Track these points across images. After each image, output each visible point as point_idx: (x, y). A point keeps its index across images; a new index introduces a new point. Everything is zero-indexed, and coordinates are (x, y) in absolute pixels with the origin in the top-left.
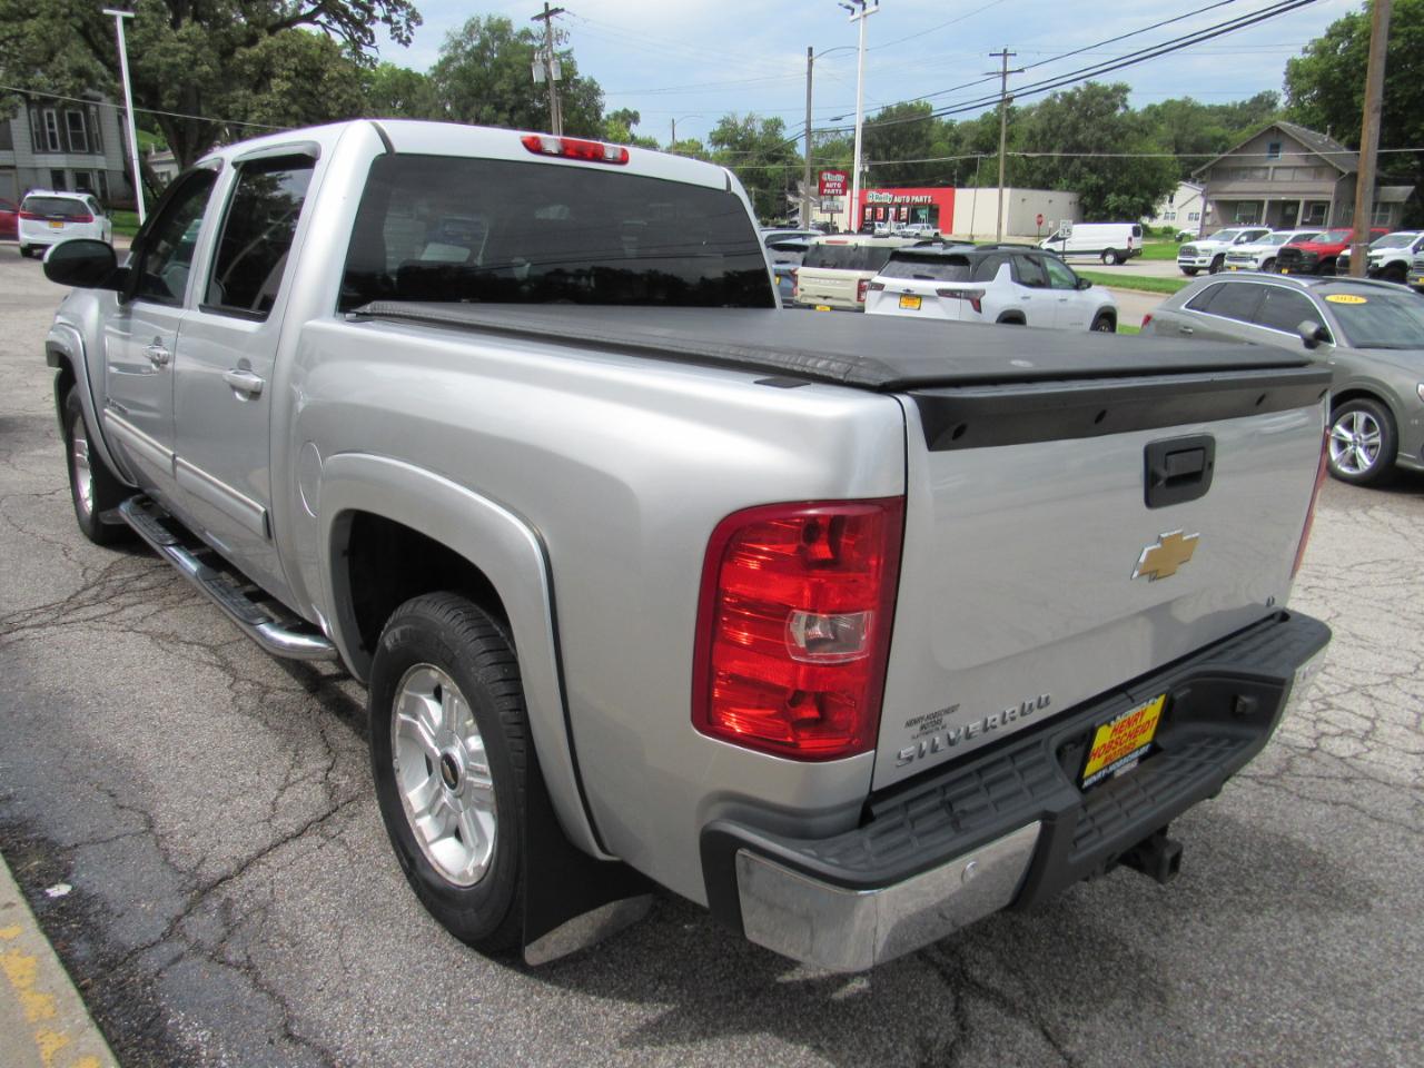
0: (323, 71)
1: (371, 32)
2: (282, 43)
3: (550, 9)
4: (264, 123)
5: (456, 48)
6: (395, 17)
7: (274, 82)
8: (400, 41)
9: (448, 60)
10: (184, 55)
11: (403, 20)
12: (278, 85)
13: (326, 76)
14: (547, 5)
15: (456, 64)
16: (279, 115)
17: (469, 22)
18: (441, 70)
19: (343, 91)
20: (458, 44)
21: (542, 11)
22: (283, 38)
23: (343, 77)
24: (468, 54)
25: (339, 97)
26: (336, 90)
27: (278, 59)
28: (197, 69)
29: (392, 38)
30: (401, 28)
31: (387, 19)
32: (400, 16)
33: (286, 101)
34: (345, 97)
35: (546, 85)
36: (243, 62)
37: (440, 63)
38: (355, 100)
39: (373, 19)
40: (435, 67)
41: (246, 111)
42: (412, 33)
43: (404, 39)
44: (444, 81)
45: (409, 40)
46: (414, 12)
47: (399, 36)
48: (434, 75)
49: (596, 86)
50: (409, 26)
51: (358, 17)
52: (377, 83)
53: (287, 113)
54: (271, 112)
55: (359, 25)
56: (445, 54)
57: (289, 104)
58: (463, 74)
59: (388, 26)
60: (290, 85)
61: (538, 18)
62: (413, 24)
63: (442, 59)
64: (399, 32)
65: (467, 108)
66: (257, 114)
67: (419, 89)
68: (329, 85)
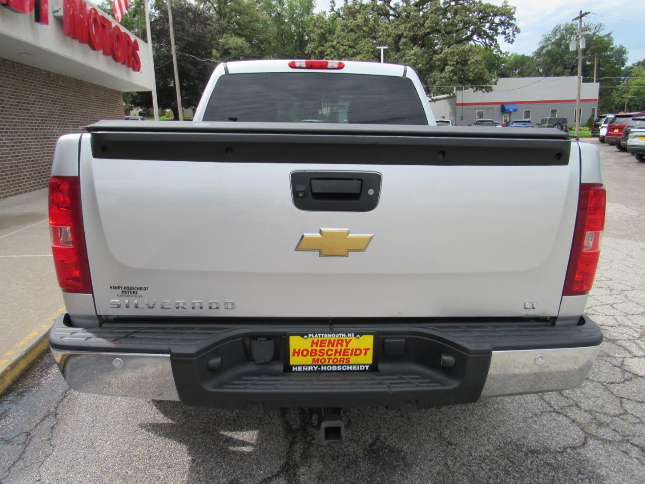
0: (468, 60)
1: (496, 40)
2: (452, 51)
3: (583, 13)
4: (441, 85)
5: (546, 41)
6: (507, 31)
7: (447, 67)
8: (509, 42)
9: (543, 48)
10: (412, 61)
11: (511, 32)
12: (448, 68)
13: (469, 62)
14: (581, 12)
15: (546, 49)
16: (448, 81)
17: (555, 28)
18: (538, 54)
19: (477, 67)
20: (548, 39)
21: (578, 15)
22: (453, 48)
23: (477, 61)
24: (553, 43)
25: (474, 70)
26: (473, 68)
27: (449, 57)
28: (417, 66)
29: (505, 41)
30: (510, 36)
31: (504, 33)
32: (509, 31)
33: (451, 75)
34: (476, 70)
35: (576, 52)
36: (436, 60)
37: (538, 49)
38: (481, 71)
39: (497, 34)
40: (535, 52)
41: (434, 81)
42: (515, 37)
43: (510, 40)
44: (540, 58)
45: (513, 41)
46: (516, 28)
47: (508, 40)
48: (535, 56)
49: (624, 49)
50: (514, 35)
51: (490, 34)
52: (508, 63)
53: (451, 80)
54: (444, 80)
55: (491, 38)
56: (541, 45)
57: (453, 76)
58: (549, 53)
59: (504, 36)
60: (453, 68)
61: (576, 19)
62: (515, 33)
63: (539, 47)
64: (508, 38)
65: (549, 70)
66: (438, 82)
67: (527, 63)
68: (470, 66)
